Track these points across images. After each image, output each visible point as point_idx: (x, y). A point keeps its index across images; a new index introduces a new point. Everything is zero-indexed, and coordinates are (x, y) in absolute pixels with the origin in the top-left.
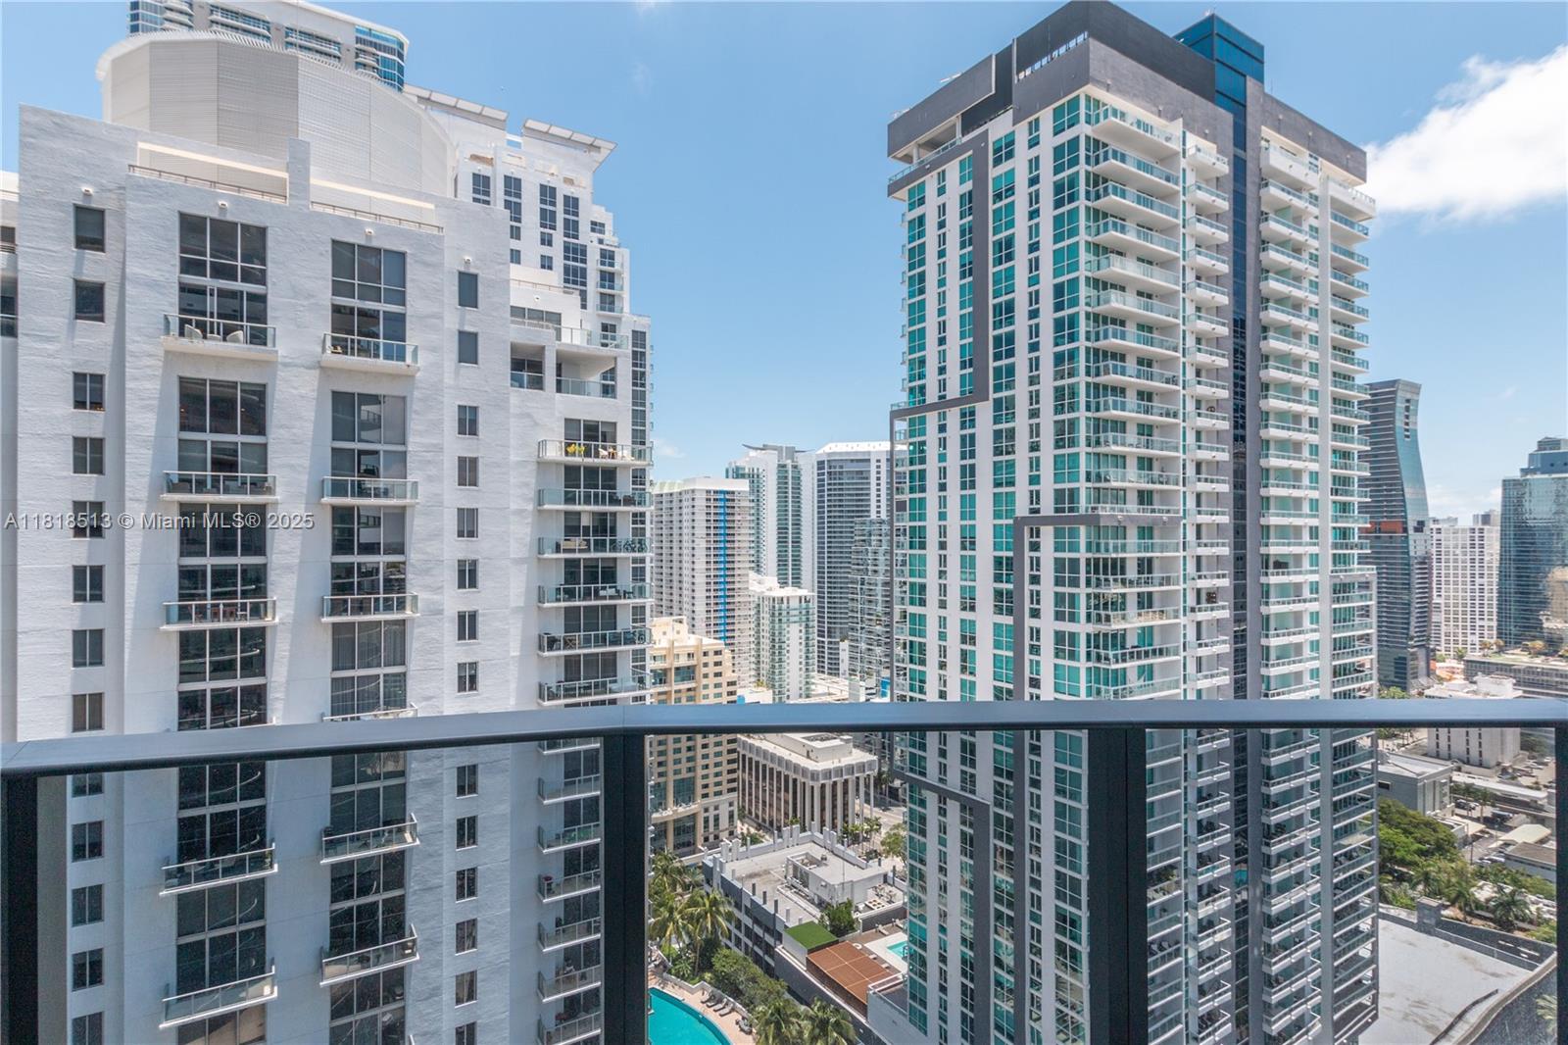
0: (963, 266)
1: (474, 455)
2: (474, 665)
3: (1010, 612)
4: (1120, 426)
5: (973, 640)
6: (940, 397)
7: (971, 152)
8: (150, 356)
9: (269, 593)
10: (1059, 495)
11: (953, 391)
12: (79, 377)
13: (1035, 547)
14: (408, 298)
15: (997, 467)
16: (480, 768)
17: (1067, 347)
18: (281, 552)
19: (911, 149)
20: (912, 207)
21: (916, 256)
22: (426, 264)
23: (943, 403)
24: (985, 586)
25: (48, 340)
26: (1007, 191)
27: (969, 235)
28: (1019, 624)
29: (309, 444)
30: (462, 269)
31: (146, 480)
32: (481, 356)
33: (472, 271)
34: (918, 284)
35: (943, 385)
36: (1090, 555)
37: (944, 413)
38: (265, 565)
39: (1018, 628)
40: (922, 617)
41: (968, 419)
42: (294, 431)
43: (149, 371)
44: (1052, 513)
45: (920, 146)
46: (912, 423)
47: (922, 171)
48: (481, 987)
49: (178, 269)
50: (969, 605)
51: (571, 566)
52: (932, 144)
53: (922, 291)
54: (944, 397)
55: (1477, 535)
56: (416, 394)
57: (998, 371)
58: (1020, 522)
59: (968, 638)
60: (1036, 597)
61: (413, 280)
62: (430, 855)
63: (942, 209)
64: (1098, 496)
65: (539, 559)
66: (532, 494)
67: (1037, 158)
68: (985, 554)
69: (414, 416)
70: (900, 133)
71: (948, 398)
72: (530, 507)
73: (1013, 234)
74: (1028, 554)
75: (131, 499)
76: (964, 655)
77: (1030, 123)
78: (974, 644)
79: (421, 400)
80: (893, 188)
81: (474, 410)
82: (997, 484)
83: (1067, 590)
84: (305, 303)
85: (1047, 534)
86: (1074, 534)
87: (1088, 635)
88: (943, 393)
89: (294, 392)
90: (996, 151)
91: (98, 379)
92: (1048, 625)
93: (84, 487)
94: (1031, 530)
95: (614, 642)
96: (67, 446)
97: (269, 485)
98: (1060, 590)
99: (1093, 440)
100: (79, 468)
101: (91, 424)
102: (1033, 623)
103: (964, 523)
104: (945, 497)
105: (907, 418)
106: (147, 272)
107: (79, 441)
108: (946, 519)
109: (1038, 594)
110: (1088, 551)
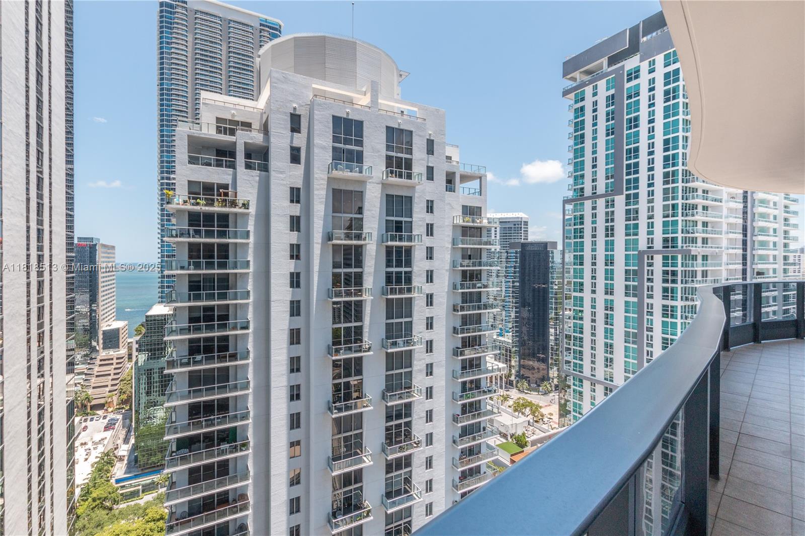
0: (607, 130)
1: (432, 223)
2: (432, 318)
3: (635, 295)
4: (694, 207)
5: (612, 309)
6: (593, 194)
7: (614, 75)
8: (323, 179)
9: (364, 285)
10: (666, 240)
11: (601, 189)
12: (292, 189)
13: (650, 265)
14: (414, 152)
15: (627, 227)
16: (434, 364)
17: (671, 169)
18: (368, 266)
19: (577, 74)
20: (576, 102)
21: (579, 126)
22: (420, 136)
23: (595, 196)
24: (619, 282)
25: (281, 173)
26: (635, 94)
27: (610, 116)
28: (641, 302)
29: (378, 218)
30: (428, 138)
31: (321, 234)
32: (435, 178)
33: (432, 138)
34: (580, 139)
35: (595, 188)
36: (683, 269)
37: (596, 201)
38: (362, 272)
39: (640, 304)
40: (582, 299)
41: (610, 204)
42: (372, 212)
43: (322, 186)
44: (661, 248)
45: (581, 72)
46: (575, 205)
47: (583, 84)
48: (434, 463)
49: (332, 141)
50: (610, 292)
51: (464, 273)
52: (589, 72)
53: (583, 142)
54: (595, 193)
55: (797, 258)
56: (416, 195)
57: (628, 181)
58: (641, 254)
59: (609, 307)
60: (650, 289)
61: (415, 143)
63: (595, 103)
64: (685, 240)
65: (453, 270)
66: (450, 240)
67: (654, 79)
68: (619, 268)
69: (415, 205)
70: (570, 67)
71: (597, 194)
72: (450, 246)
73: (639, 115)
74: (646, 268)
75: (316, 243)
76: (607, 316)
77: (650, 62)
78: (613, 311)
79: (417, 197)
80: (566, 93)
81: (432, 201)
82: (627, 235)
83: (670, 285)
84: (377, 155)
85: (658, 259)
86: (674, 258)
87: (682, 306)
88: (594, 191)
89: (373, 195)
90: (628, 76)
91: (298, 189)
92: (658, 302)
93: (294, 238)
94: (648, 257)
95: (479, 308)
96: (288, 220)
97: (363, 236)
98: (666, 285)
99: (685, 214)
100: (292, 230)
101: (296, 210)
102: (650, 301)
103: (607, 253)
104: (595, 241)
105: (573, 203)
106: (321, 142)
107: (292, 217)
108: (596, 251)
109: (652, 287)
110: (682, 266)
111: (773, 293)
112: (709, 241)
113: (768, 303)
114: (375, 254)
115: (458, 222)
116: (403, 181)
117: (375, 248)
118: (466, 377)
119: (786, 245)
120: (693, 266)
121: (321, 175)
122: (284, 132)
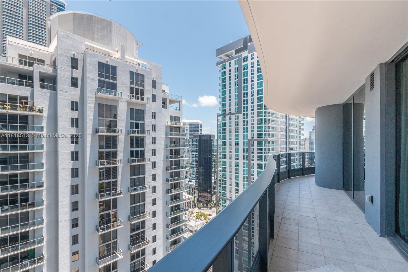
0: (235, 83)
1: (155, 124)
2: (155, 174)
3: (247, 160)
4: (269, 120)
5: (238, 166)
7: (238, 59)
8: (92, 98)
9: (118, 158)
10: (258, 135)
11: (233, 111)
12: (72, 102)
13: (253, 146)
14: (145, 86)
15: (244, 128)
16: (157, 199)
17: (260, 103)
18: (120, 148)
19: (222, 56)
20: (222, 69)
21: (224, 80)
22: (148, 78)
23: (230, 114)
24: (241, 154)
25: (65, 92)
26: (246, 68)
27: (236, 77)
28: (249, 162)
29: (125, 121)
30: (153, 79)
31: (91, 129)
32: (156, 101)
33: (155, 80)
34: (224, 86)
35: (230, 110)
36: (265, 147)
37: (231, 116)
38: (116, 151)
39: (249, 163)
40: (225, 162)
41: (237, 118)
42: (123, 118)
43: (92, 102)
44: (257, 138)
45: (224, 55)
46: (223, 118)
47: (225, 61)
48: (157, 251)
49: (98, 76)
50: (237, 158)
51: (171, 150)
52: (227, 56)
53: (225, 88)
54: (231, 112)
55: (304, 143)
56: (147, 109)
57: (244, 107)
58: (249, 140)
59: (237, 165)
60: (253, 156)
61: (146, 82)
62: (150, 220)
63: (230, 70)
64: (265, 134)
65: (166, 149)
66: (164, 133)
67: (253, 62)
68: (241, 147)
69: (146, 114)
70: (220, 52)
71: (232, 113)
72: (164, 137)
73: (248, 78)
74: (251, 147)
75: (88, 134)
76: (236, 170)
77: (252, 54)
78: (238, 167)
79: (147, 111)
80: (218, 64)
81: (155, 113)
82: (244, 132)
83: (260, 155)
84: (125, 86)
85: (256, 143)
86: (262, 143)
87: (265, 164)
88: (230, 111)
89: (122, 108)
90: (243, 59)
91: (77, 103)
92: (256, 162)
93: (74, 131)
94: (252, 142)
95: (179, 168)
96: (70, 120)
97: (117, 131)
98: (259, 155)
99: (265, 123)
100: (73, 126)
101: (75, 115)
102: (252, 162)
103: (236, 140)
104: (231, 135)
105: (221, 117)
106: (91, 76)
107: (72, 119)
108: (231, 140)
109: (254, 156)
110: (265, 146)
111: (296, 157)
112: (274, 135)
113: (294, 161)
114: (124, 140)
115: (168, 124)
116: (140, 101)
117: (124, 138)
118: (173, 204)
119: (300, 137)
120: (268, 146)
121: (91, 96)
122: (67, 68)
